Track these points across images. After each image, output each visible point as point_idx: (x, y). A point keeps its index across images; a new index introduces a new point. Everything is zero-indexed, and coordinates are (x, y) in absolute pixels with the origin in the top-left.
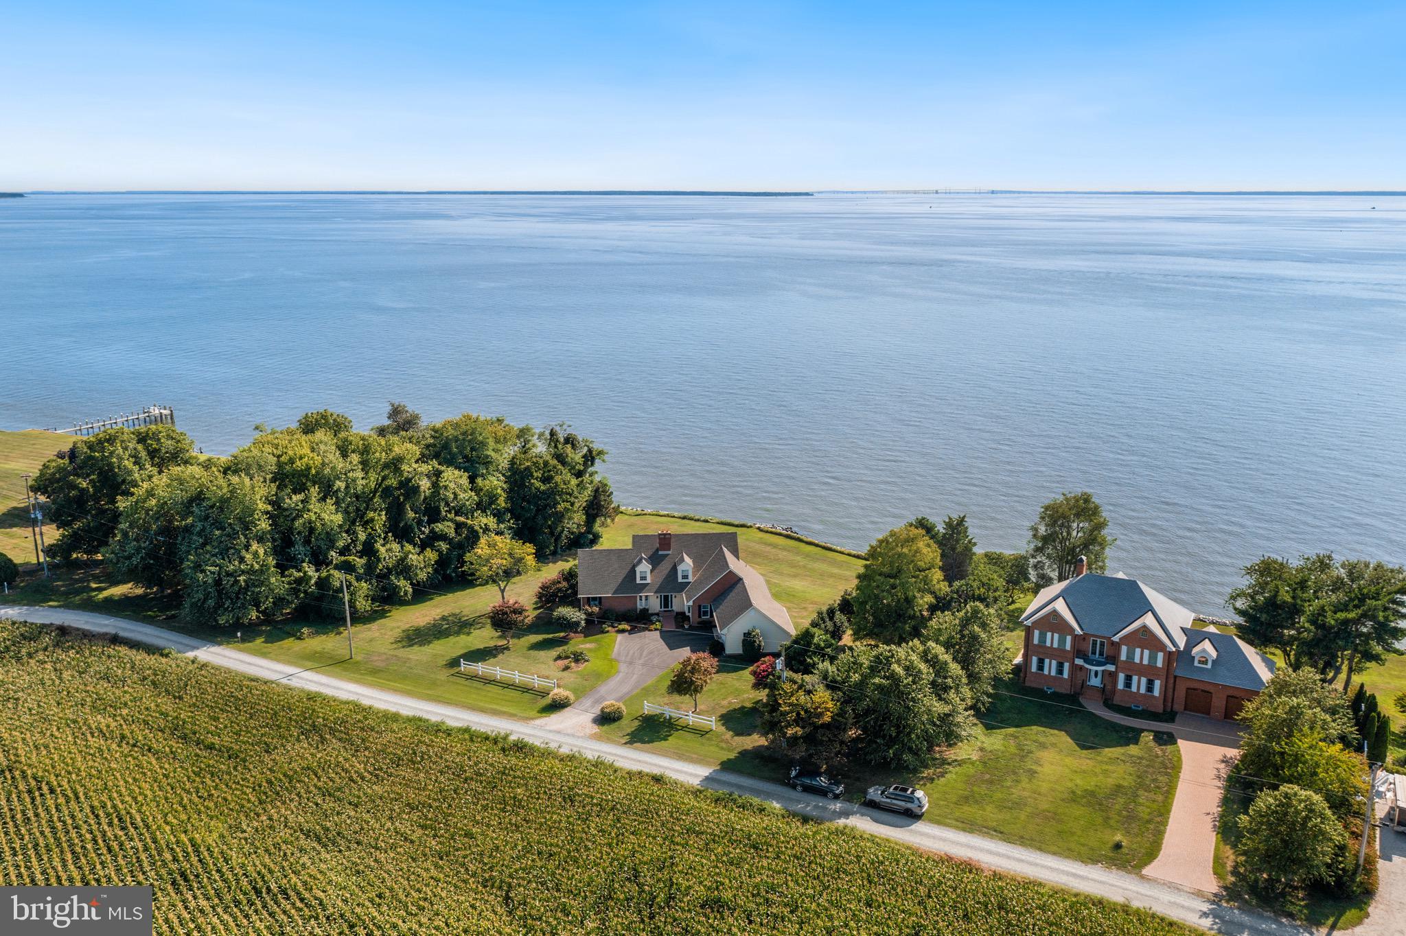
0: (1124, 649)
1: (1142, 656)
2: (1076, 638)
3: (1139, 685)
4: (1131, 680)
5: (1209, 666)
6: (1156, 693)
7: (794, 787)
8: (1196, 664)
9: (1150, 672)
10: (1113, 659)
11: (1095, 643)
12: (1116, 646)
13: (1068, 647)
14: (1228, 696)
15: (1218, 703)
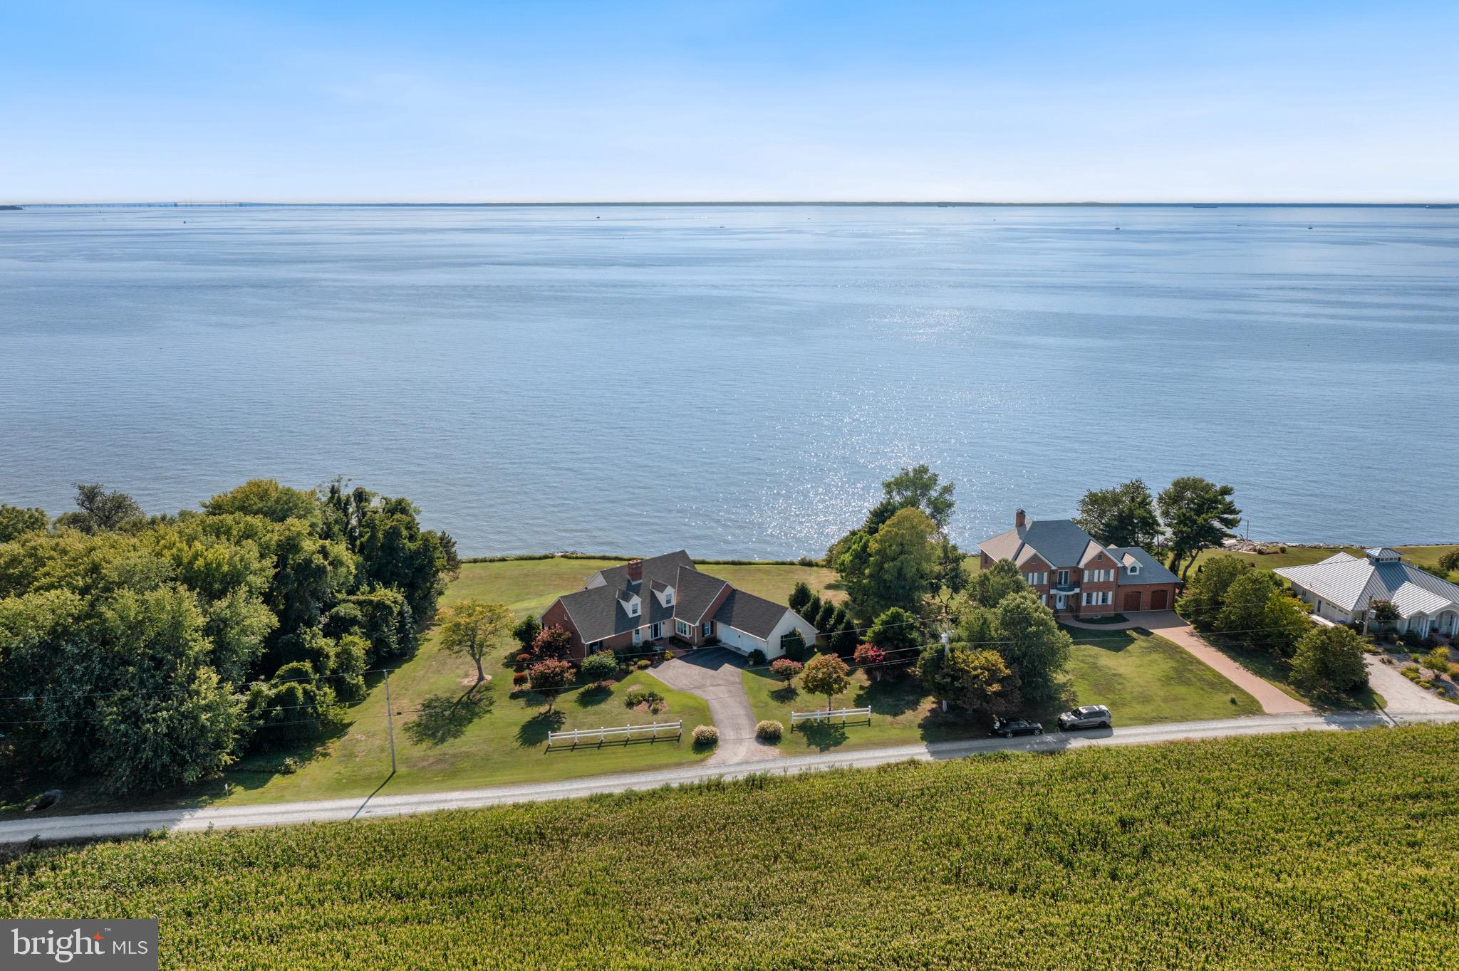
0: (1086, 573)
1: (1099, 576)
2: (1052, 573)
3: (1097, 598)
4: (1091, 597)
5: (1138, 573)
6: (1110, 602)
7: (1004, 736)
8: (1129, 573)
9: (1103, 587)
10: (1078, 583)
11: (1061, 573)
12: (1080, 573)
13: (1045, 582)
14: (1154, 592)
15: (1146, 598)
